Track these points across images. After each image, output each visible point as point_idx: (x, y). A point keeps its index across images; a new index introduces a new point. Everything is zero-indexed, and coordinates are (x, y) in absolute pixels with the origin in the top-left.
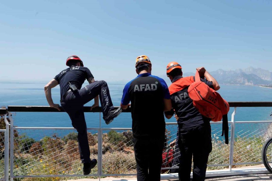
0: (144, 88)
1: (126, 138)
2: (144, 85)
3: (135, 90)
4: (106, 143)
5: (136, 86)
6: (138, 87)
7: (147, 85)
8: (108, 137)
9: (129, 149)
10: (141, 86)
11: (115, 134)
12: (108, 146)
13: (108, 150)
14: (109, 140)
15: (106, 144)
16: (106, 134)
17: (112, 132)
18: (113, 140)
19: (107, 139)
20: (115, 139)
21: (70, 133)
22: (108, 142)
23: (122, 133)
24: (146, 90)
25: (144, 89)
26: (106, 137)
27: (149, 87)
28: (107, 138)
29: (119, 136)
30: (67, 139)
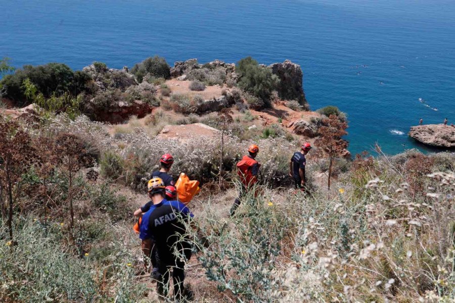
0: (164, 219)
1: (279, 80)
2: (163, 217)
3: (156, 224)
4: (230, 86)
5: (156, 220)
6: (158, 221)
7: (166, 215)
8: (236, 73)
9: (283, 104)
10: (161, 218)
11: (254, 67)
12: (235, 94)
13: (235, 104)
14: (239, 80)
15: (231, 90)
16: (233, 65)
17: (248, 63)
18: (249, 82)
19: (235, 79)
20: (252, 79)
21: (148, 59)
22: (236, 86)
23: (272, 65)
24: (166, 221)
25: (164, 221)
26: (233, 73)
27: (168, 218)
28: (234, 75)
29: (263, 74)
30: (143, 72)
